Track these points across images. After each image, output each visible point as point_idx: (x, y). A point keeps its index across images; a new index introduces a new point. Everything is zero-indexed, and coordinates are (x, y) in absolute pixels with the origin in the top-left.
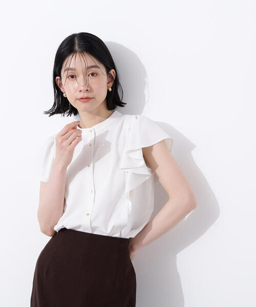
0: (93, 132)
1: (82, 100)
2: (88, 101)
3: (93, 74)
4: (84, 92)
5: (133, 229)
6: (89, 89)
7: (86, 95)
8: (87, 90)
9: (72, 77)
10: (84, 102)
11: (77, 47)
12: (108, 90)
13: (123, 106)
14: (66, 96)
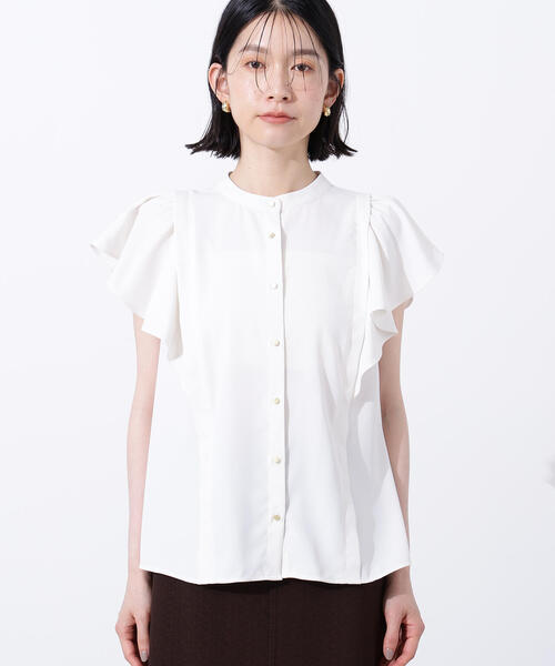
0: (278, 207)
1: (270, 119)
2: (283, 123)
3: (302, 68)
4: (278, 102)
6: (289, 97)
7: (281, 108)
8: (285, 99)
9: (256, 65)
10: (274, 123)
12: (323, 113)
14: (230, 109)
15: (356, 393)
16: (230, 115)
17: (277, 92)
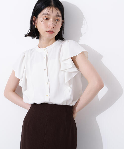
0: (46, 50)
5: (73, 100)
11: (52, 4)
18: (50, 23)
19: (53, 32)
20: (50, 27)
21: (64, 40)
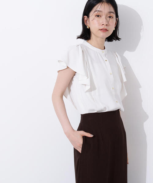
3: (110, 17)
4: (105, 26)
6: (108, 24)
9: (98, 16)
13: (119, 40)
14: (89, 28)
15: (126, 95)
16: (89, 29)
17: (105, 23)
18: (103, 20)
19: (106, 30)
20: (103, 25)
21: (120, 40)
